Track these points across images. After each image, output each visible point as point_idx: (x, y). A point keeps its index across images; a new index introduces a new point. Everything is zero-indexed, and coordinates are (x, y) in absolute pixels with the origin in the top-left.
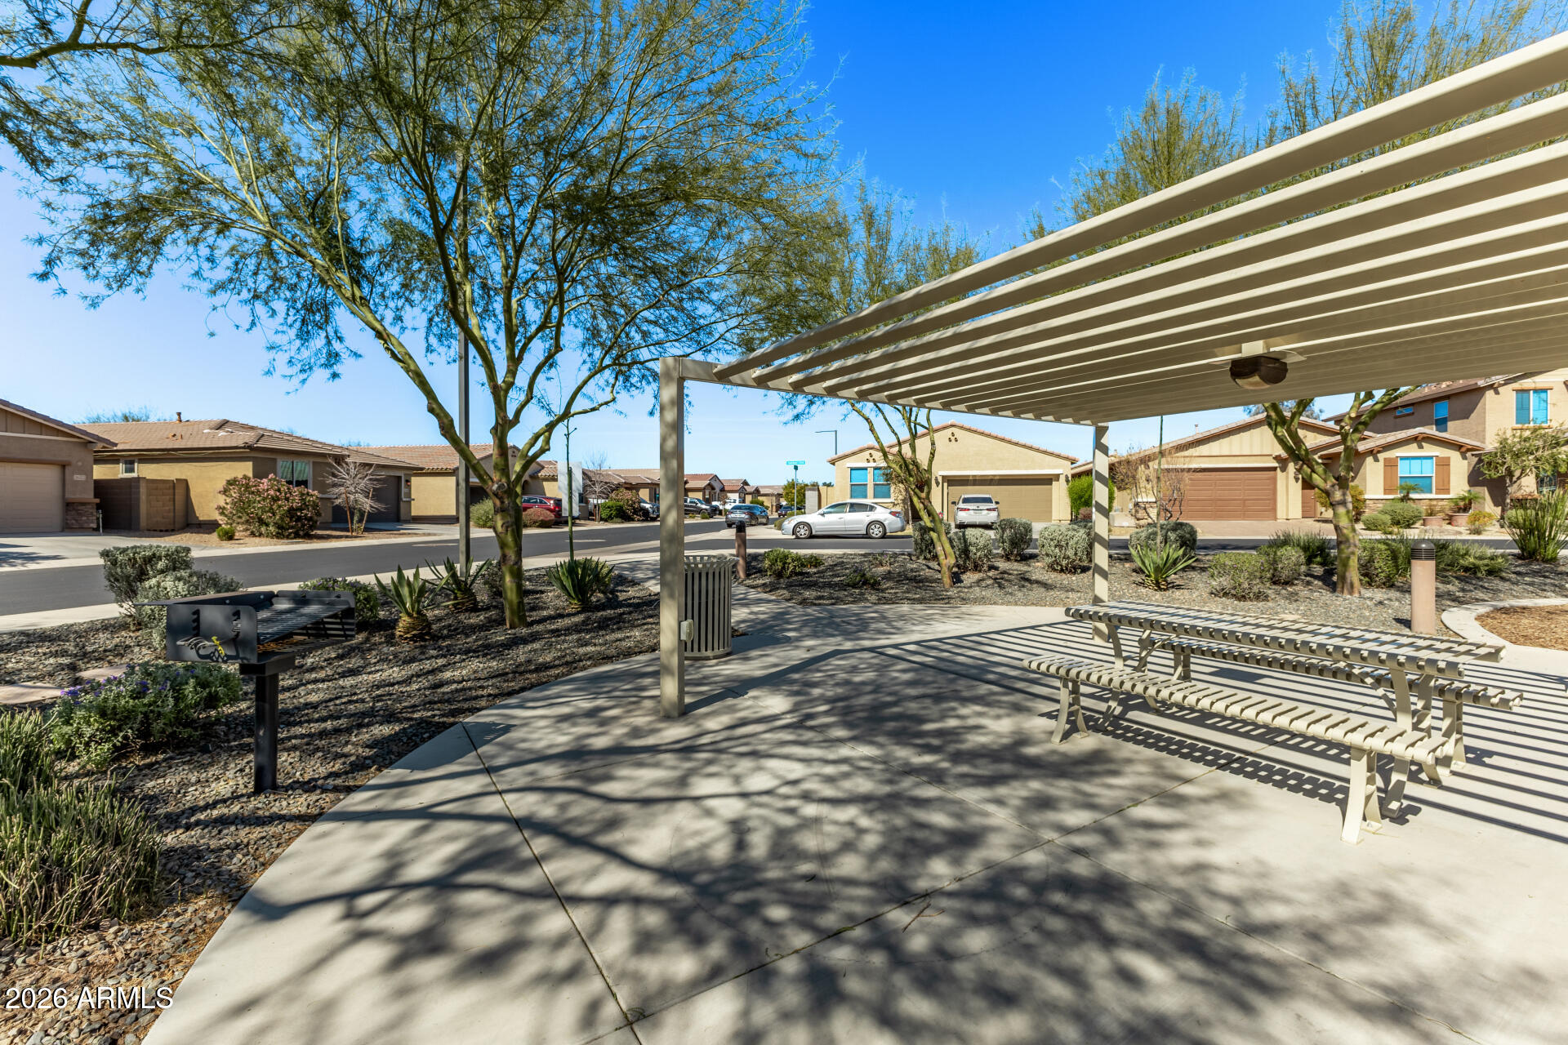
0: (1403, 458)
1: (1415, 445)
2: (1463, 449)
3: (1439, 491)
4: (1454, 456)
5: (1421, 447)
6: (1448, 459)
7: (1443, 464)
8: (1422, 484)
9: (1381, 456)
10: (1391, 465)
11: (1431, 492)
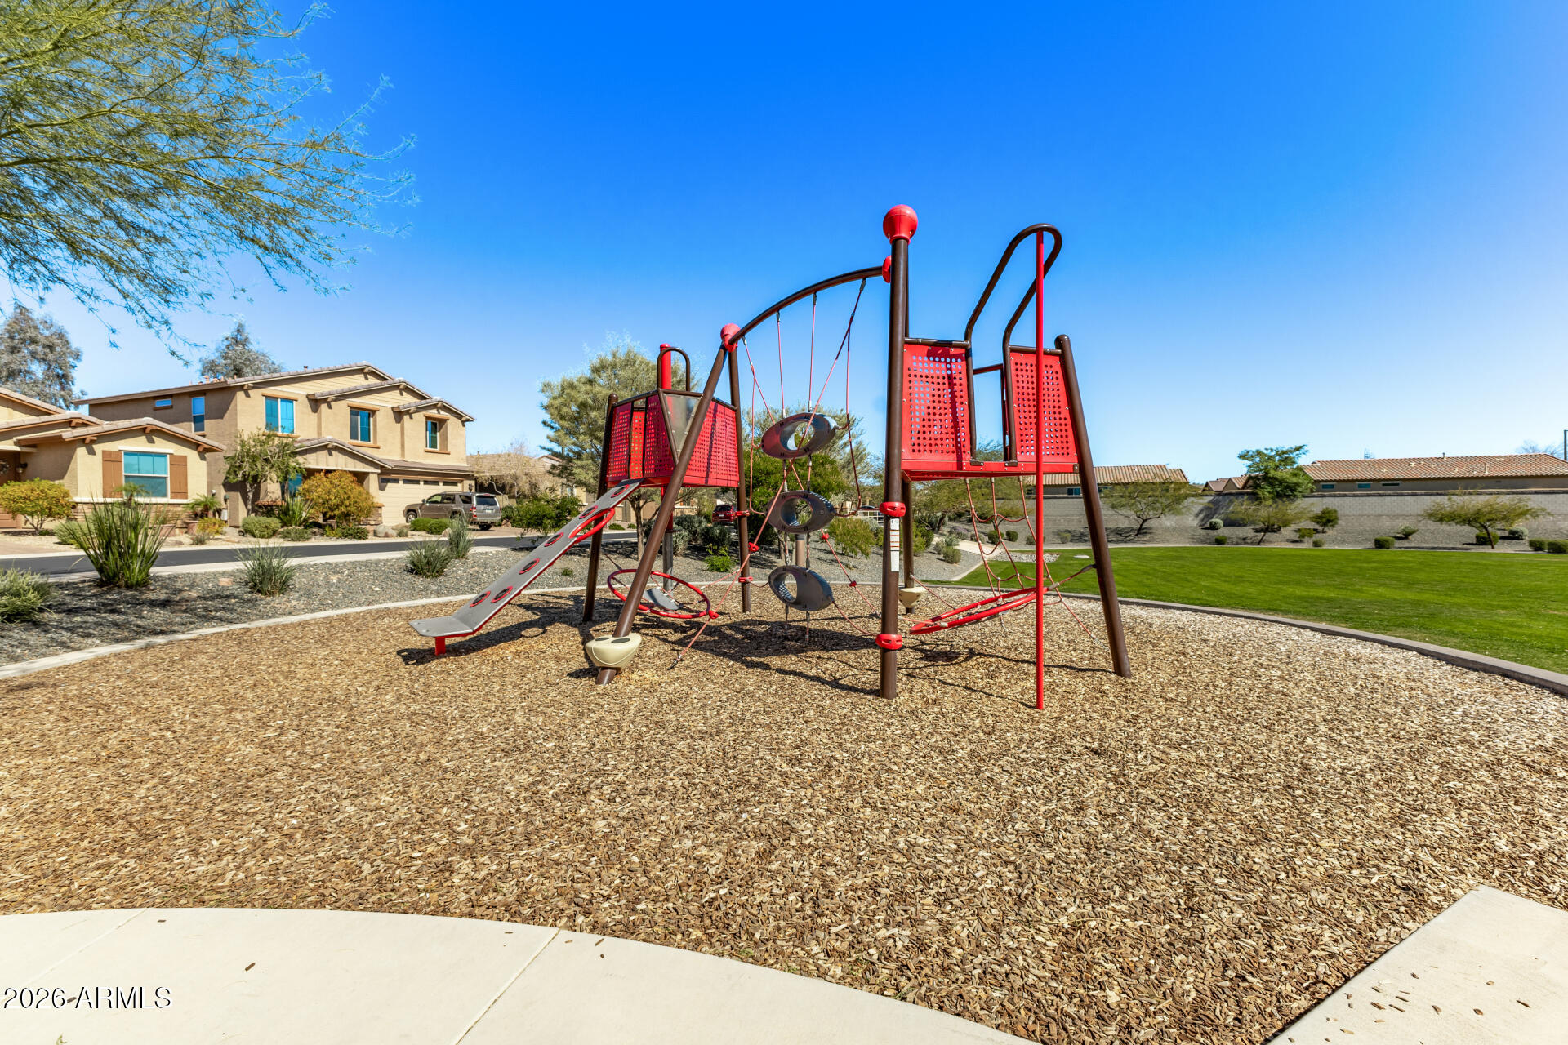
0: (128, 453)
1: (143, 438)
2: (201, 449)
3: (175, 495)
4: (192, 455)
5: (151, 441)
6: (185, 458)
7: (180, 463)
8: (154, 485)
9: (99, 448)
10: (110, 459)
11: (165, 495)
